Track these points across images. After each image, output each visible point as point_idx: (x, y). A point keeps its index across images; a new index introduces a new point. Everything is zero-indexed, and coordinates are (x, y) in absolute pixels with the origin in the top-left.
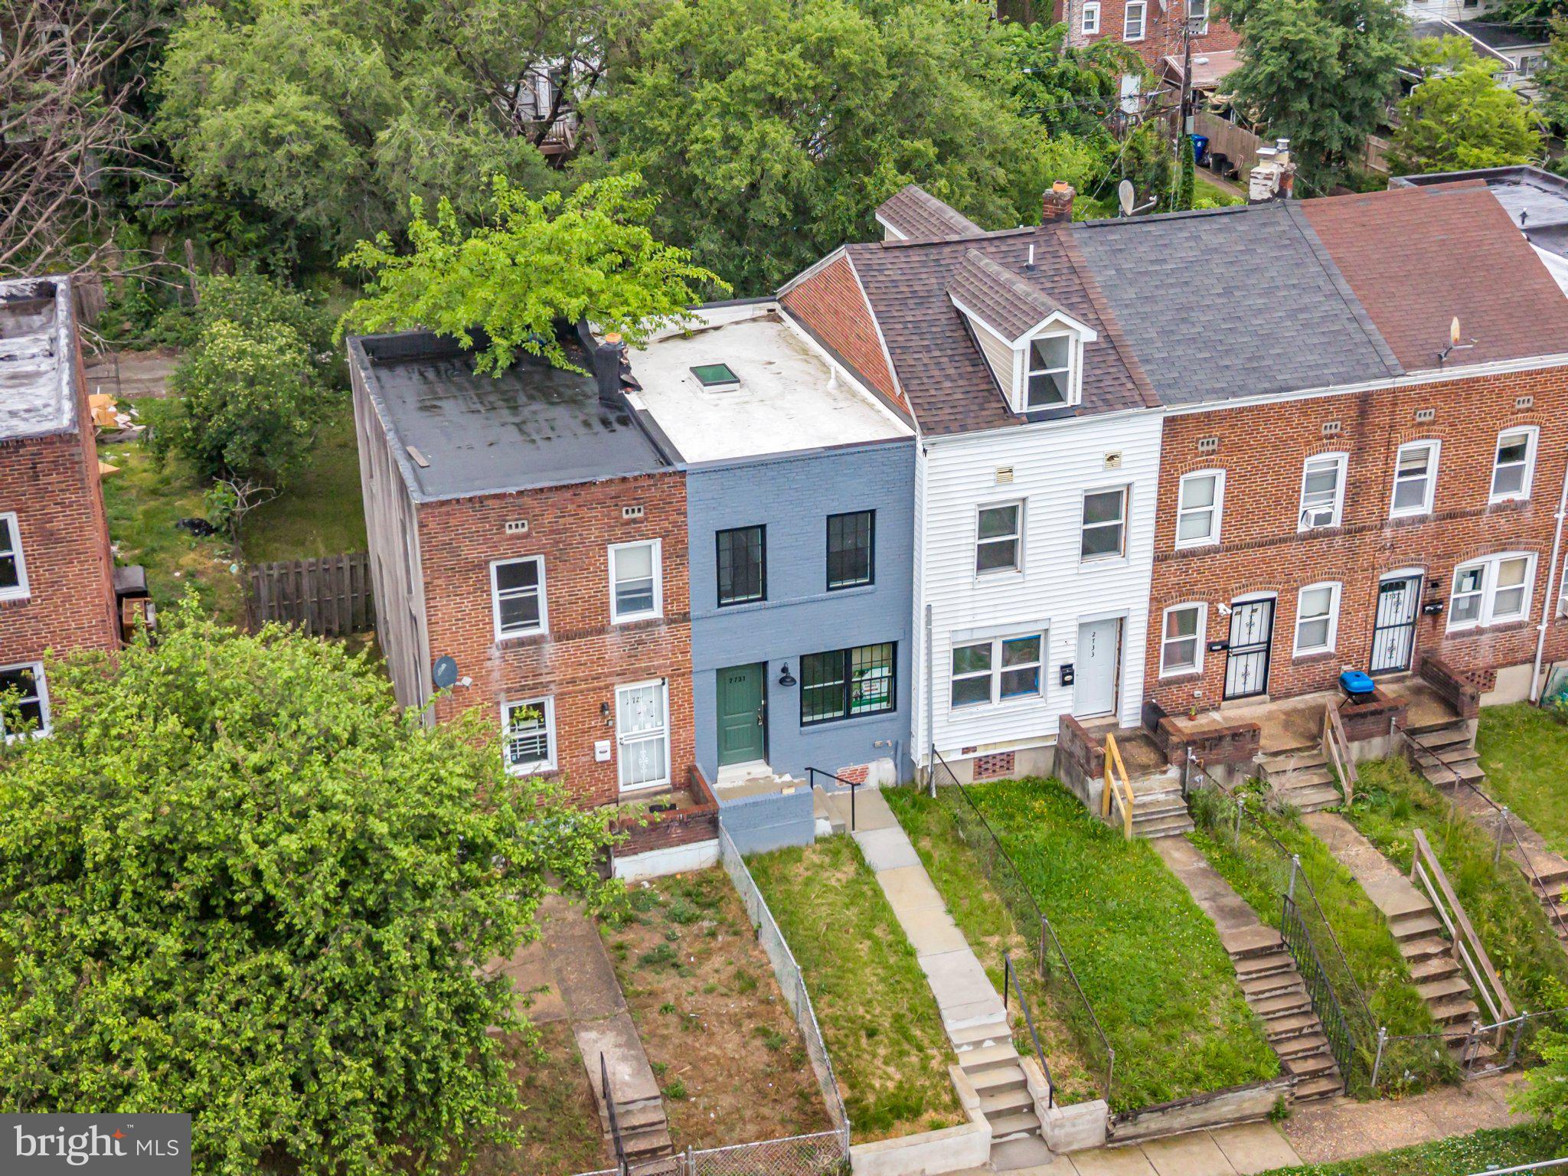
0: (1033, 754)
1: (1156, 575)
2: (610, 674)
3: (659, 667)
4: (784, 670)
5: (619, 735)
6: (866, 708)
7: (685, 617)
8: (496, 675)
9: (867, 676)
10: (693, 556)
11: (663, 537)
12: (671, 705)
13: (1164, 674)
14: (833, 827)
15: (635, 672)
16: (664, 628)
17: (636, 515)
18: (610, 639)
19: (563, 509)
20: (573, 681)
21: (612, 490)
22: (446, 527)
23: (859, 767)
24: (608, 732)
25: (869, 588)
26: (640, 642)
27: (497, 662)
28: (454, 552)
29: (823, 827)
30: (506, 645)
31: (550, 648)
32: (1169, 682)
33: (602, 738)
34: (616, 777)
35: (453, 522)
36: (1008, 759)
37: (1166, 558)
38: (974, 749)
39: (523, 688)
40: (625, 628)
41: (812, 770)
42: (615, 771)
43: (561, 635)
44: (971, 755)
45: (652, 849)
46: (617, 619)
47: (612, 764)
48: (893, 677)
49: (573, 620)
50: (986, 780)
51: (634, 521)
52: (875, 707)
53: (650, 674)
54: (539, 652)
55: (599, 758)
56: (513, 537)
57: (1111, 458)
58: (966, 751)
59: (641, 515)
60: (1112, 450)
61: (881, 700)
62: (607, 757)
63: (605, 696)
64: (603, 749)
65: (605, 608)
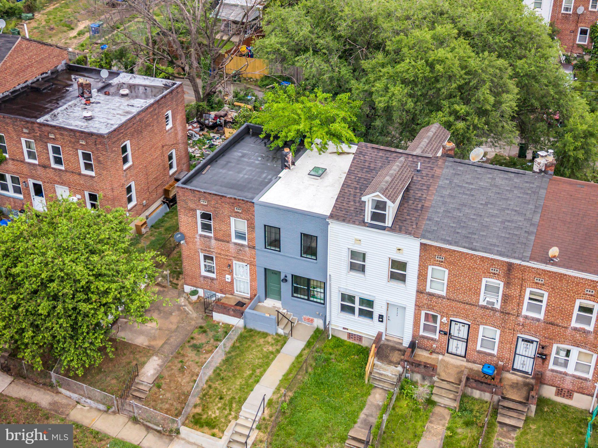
0: (370, 340)
1: (417, 299)
2: (231, 256)
3: (246, 260)
4: (286, 276)
5: (234, 276)
6: (315, 300)
7: (254, 248)
8: (198, 243)
9: (316, 290)
10: (256, 229)
11: (248, 221)
12: (250, 273)
13: (421, 333)
14: (284, 333)
15: (239, 258)
16: (247, 249)
17: (239, 211)
18: (231, 246)
19: (217, 202)
20: (220, 254)
21: (232, 201)
22: (184, 196)
23: (311, 318)
24: (231, 273)
25: (315, 261)
26: (240, 250)
27: (198, 240)
28: (186, 203)
29: (281, 331)
30: (201, 236)
31: (213, 242)
32: (423, 337)
33: (229, 274)
34: (233, 288)
35: (186, 194)
36: (360, 338)
37: (422, 293)
38: (347, 329)
39: (206, 250)
40: (236, 244)
41: (278, 312)
42: (233, 286)
43: (216, 239)
44: (346, 331)
45: (224, 314)
46: (234, 240)
47: (232, 283)
48: (324, 293)
49: (220, 235)
50: (351, 341)
51: (238, 212)
52: (319, 301)
53: (243, 261)
54: (210, 241)
55: (227, 280)
56: (202, 205)
57: (400, 250)
58: (344, 328)
59: (240, 211)
60: (400, 247)
61: (320, 299)
62: (229, 280)
63: (230, 263)
64: (228, 278)
65: (230, 236)
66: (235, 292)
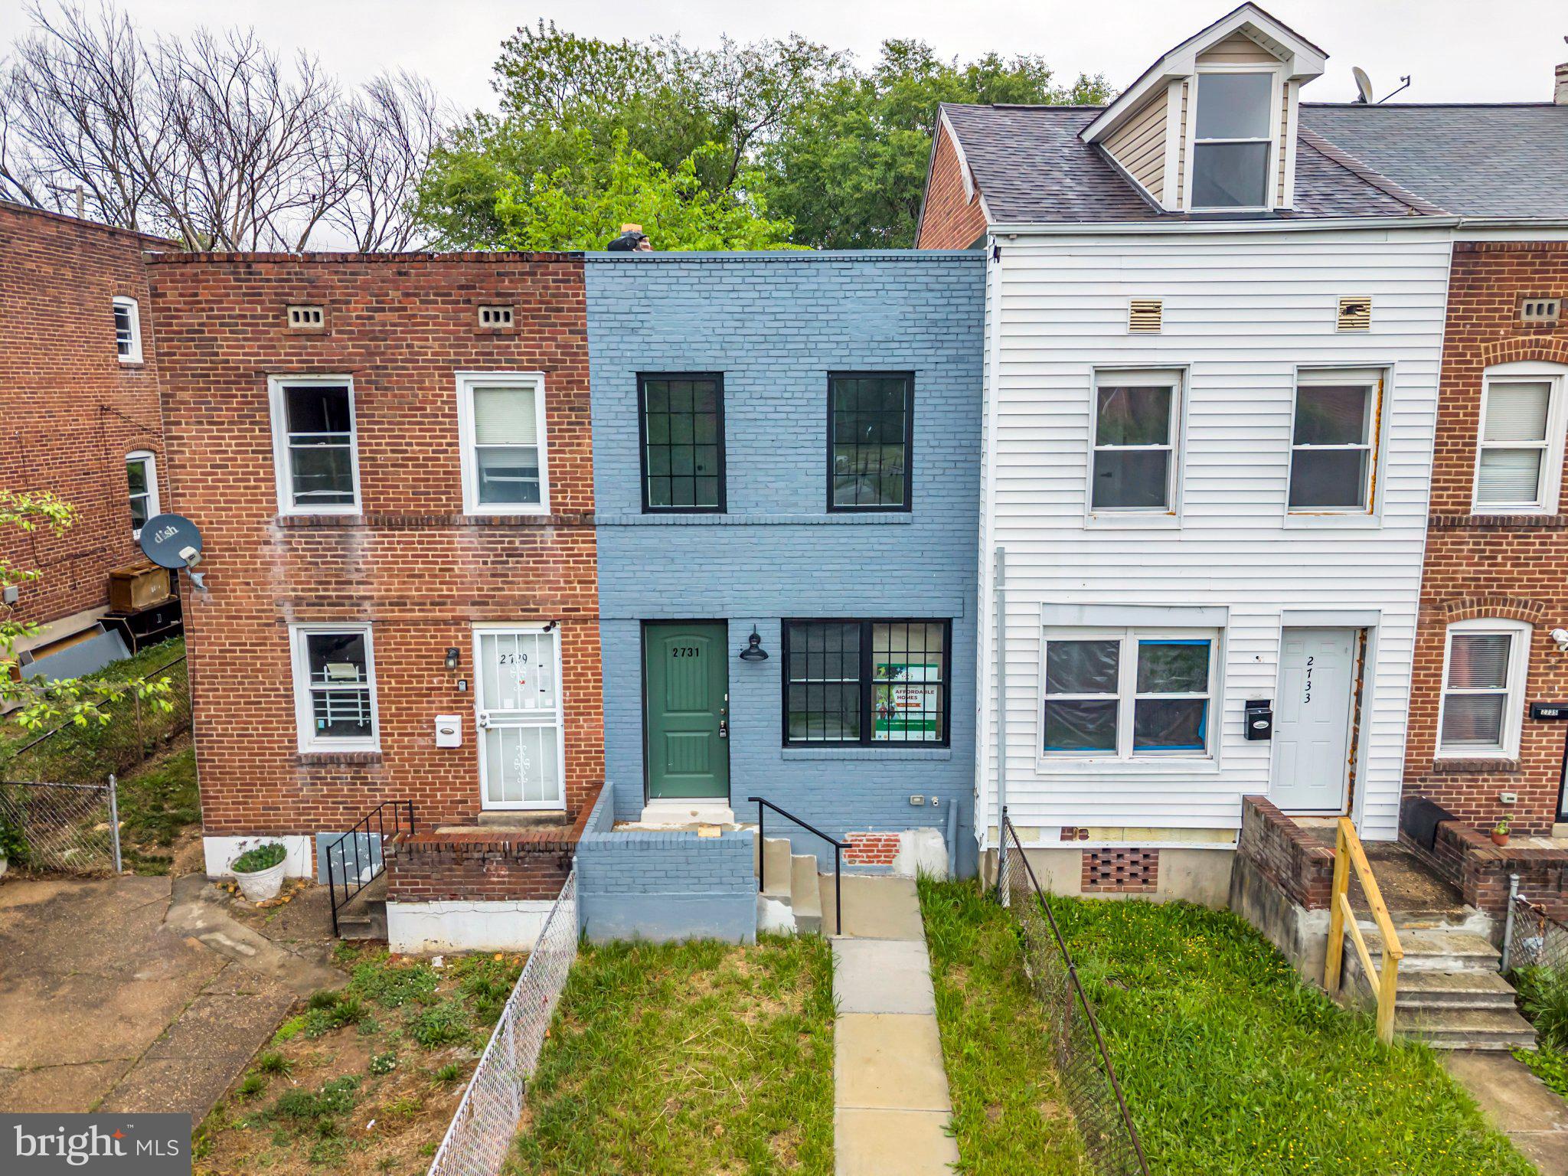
0: (1192, 862)
1: (1434, 558)
2: (463, 601)
3: (543, 601)
4: (755, 638)
5: (480, 710)
6: (897, 735)
7: (585, 521)
8: (278, 571)
9: (900, 678)
10: (598, 409)
11: (548, 371)
12: (566, 671)
13: (1443, 753)
14: (800, 920)
15: (503, 603)
16: (550, 534)
17: (501, 324)
18: (464, 539)
19: (381, 296)
20: (400, 603)
21: (461, 274)
22: (193, 304)
23: (884, 835)
24: (461, 700)
25: (902, 516)
26: (512, 553)
27: (279, 550)
28: (207, 346)
29: (780, 917)
30: (292, 523)
31: (362, 539)
32: (1454, 768)
33: (450, 710)
34: (474, 783)
35: (204, 295)
36: (1145, 863)
37: (1453, 525)
38: (1083, 834)
39: (320, 601)
40: (485, 523)
41: (762, 802)
42: (474, 771)
43: (378, 521)
44: (1078, 843)
46: (473, 506)
47: (465, 755)
48: (945, 686)
49: (400, 499)
50: (1102, 895)
51: (496, 334)
52: (914, 736)
53: (527, 612)
54: (344, 542)
55: (442, 741)
56: (298, 335)
57: (1350, 310)
58: (1068, 833)
59: (510, 325)
60: (1354, 292)
61: (924, 726)
62: (455, 741)
63: (455, 637)
64: (448, 730)
65: (451, 480)
66: (486, 804)
